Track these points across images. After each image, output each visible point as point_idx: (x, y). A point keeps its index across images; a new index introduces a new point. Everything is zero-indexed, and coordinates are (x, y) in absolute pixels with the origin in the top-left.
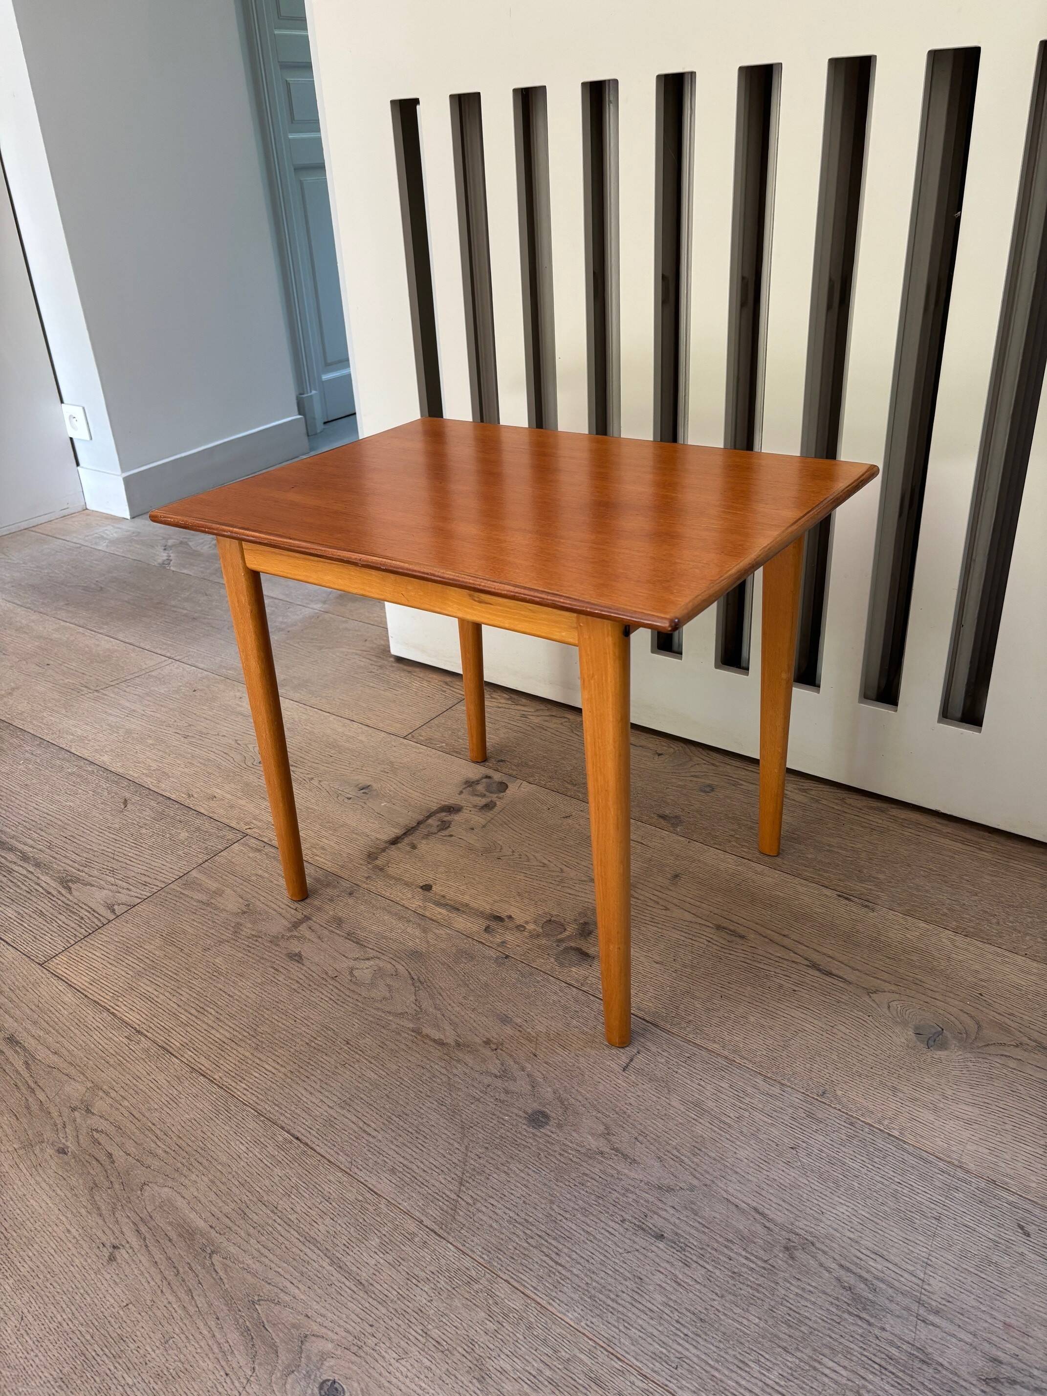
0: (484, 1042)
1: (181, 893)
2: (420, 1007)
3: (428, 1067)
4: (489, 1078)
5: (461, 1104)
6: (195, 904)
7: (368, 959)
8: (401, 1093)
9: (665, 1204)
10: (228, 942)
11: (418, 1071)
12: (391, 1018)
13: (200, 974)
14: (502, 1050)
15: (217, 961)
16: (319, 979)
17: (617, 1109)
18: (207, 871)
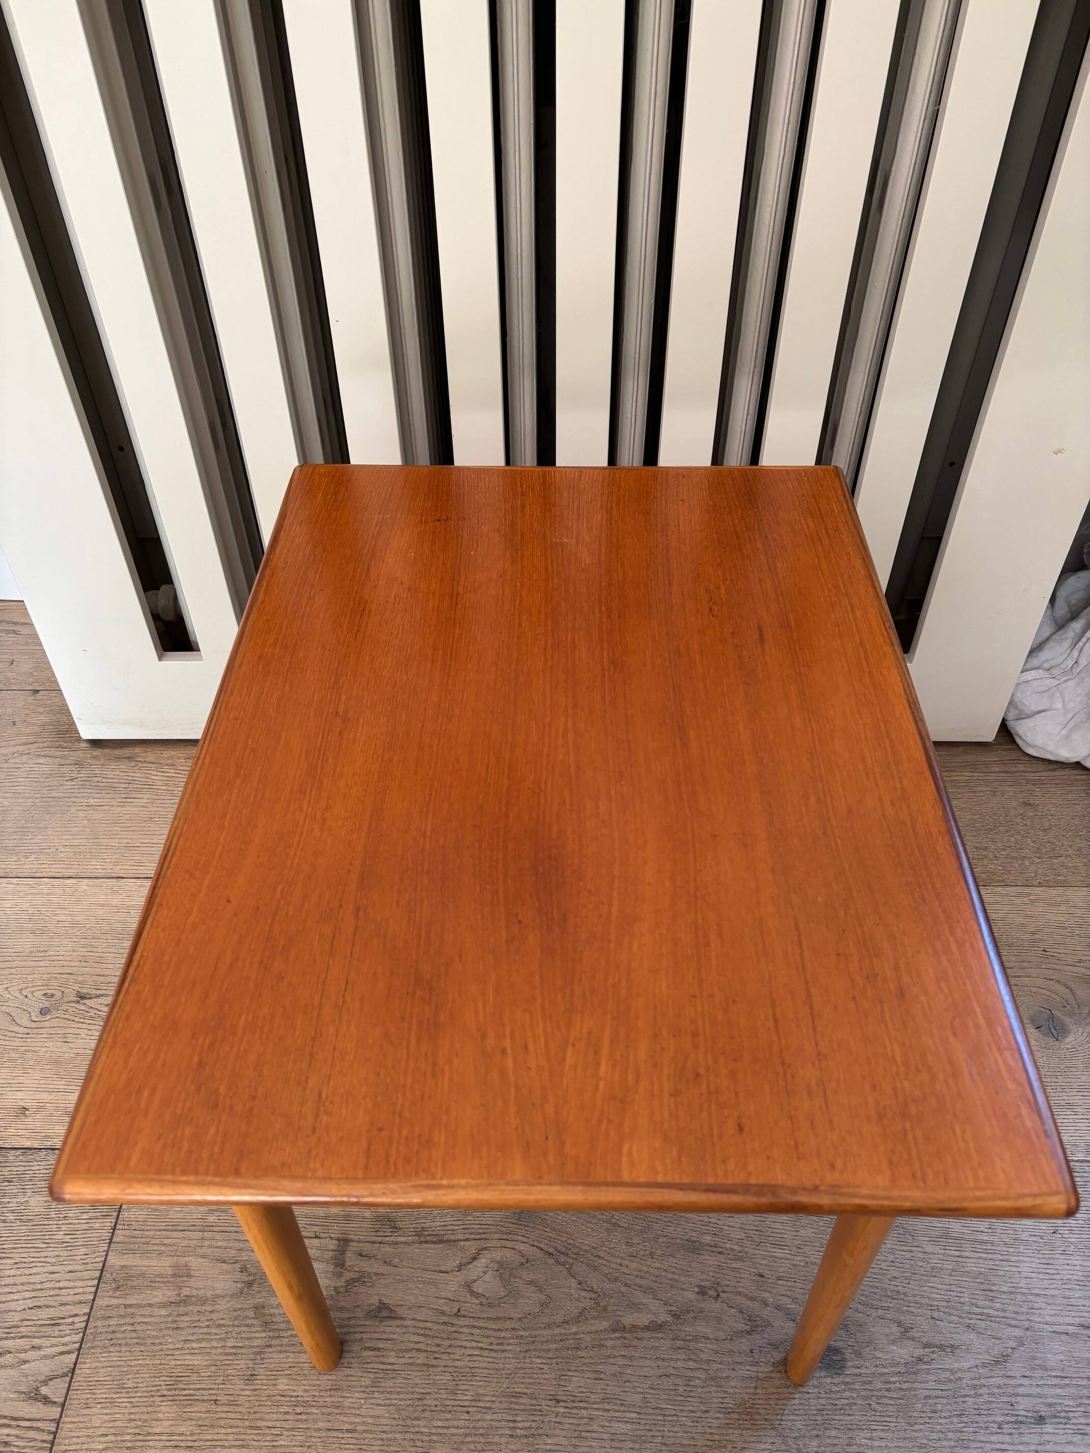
0: (698, 1293)
1: (126, 1306)
2: (592, 1291)
3: (671, 1371)
4: (744, 1340)
5: (746, 1397)
6: (163, 1312)
7: (474, 1259)
8: (675, 1429)
9: (1014, 1377)
10: (270, 1346)
11: (667, 1383)
12: (574, 1330)
13: (278, 1424)
14: (724, 1292)
15: (281, 1387)
16: (440, 1327)
17: (889, 1293)
18: (132, 1247)
